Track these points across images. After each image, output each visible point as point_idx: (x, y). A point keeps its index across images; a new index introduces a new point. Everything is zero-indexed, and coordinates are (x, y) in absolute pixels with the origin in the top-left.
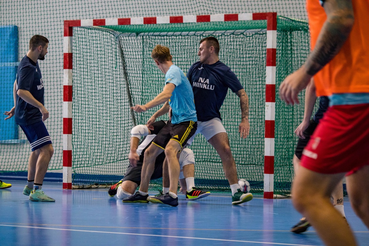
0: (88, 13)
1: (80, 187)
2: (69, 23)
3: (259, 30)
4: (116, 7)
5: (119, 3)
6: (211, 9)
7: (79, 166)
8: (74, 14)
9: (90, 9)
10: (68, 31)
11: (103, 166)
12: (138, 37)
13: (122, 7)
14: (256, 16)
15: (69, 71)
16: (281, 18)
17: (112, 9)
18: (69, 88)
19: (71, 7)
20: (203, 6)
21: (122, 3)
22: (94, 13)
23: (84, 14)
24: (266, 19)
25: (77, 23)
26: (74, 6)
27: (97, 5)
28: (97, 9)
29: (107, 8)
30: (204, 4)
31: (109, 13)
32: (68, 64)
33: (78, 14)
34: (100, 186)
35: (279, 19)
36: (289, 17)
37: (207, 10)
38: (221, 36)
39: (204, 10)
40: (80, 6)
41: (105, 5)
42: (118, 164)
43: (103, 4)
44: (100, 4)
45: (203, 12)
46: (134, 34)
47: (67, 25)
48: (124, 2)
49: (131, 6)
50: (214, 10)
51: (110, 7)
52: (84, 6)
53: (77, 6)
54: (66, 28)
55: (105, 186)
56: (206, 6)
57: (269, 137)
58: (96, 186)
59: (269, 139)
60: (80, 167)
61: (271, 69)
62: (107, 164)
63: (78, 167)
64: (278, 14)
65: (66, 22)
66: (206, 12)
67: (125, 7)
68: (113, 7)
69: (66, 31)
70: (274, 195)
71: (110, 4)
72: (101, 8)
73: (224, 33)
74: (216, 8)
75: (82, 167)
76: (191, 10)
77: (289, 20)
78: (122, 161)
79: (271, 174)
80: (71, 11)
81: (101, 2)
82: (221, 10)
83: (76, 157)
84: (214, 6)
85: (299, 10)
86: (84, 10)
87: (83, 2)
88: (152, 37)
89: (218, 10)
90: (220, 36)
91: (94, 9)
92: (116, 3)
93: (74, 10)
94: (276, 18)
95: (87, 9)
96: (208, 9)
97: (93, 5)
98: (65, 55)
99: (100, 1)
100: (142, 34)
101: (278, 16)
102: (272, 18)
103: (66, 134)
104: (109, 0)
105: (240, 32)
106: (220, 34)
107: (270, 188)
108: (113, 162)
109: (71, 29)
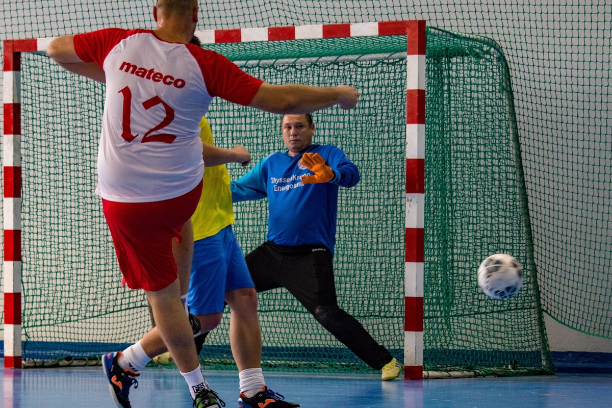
0: (48, 26)
1: (38, 365)
2: (13, 45)
3: (387, 55)
4: (104, 13)
5: (109, 6)
6: (294, 15)
7: (39, 323)
8: (22, 28)
9: (53, 18)
10: (11, 61)
11: (80, 324)
13: (116, 13)
14: (386, 29)
15: (14, 138)
16: (433, 30)
17: (96, 18)
18: (14, 172)
19: (14, 14)
20: (278, 9)
21: (115, 5)
22: (61, 24)
23: (41, 27)
24: (404, 33)
25: (30, 45)
26: (21, 13)
27: (65, 9)
28: (66, 17)
29: (86, 15)
30: (280, 6)
31: (91, 25)
32: (12, 125)
33: (28, 27)
34: (75, 363)
35: (430, 33)
36: (448, 29)
37: (286, 17)
39: (280, 16)
40: (33, 12)
41: (81, 10)
42: (108, 319)
43: (79, 8)
44: (72, 9)
45: (278, 20)
47: (10, 49)
48: (121, 4)
49: (134, 11)
50: (300, 17)
51: (92, 14)
52: (40, 12)
53: (27, 13)
54: (7, 54)
55: (84, 363)
56: (284, 10)
57: (414, 261)
58: (66, 363)
59: (414, 264)
60: (41, 325)
61: (417, 128)
62: (88, 320)
63: (37, 326)
64: (428, 24)
65: (7, 44)
66: (284, 21)
67: (122, 12)
68: (98, 14)
69: (7, 61)
70: (424, 372)
71: (91, 7)
72: (73, 16)
74: (302, 14)
75: (45, 325)
76: (253, 18)
77: (448, 34)
78: (115, 314)
79: (417, 332)
80: (15, 21)
81: (74, 3)
82: (313, 18)
83: (34, 307)
84: (298, 10)
85: (466, 15)
86: (40, 19)
87: (39, 4)
89: (307, 18)
91: (60, 17)
92: (103, 7)
93: (21, 21)
94: (425, 30)
95: (47, 19)
96: (288, 14)
97: (59, 10)
98: (6, 107)
99: (72, 2)
101: (428, 28)
102: (417, 32)
103: (11, 260)
104: (90, 1)
107: (417, 359)
108: (100, 315)
109: (17, 57)
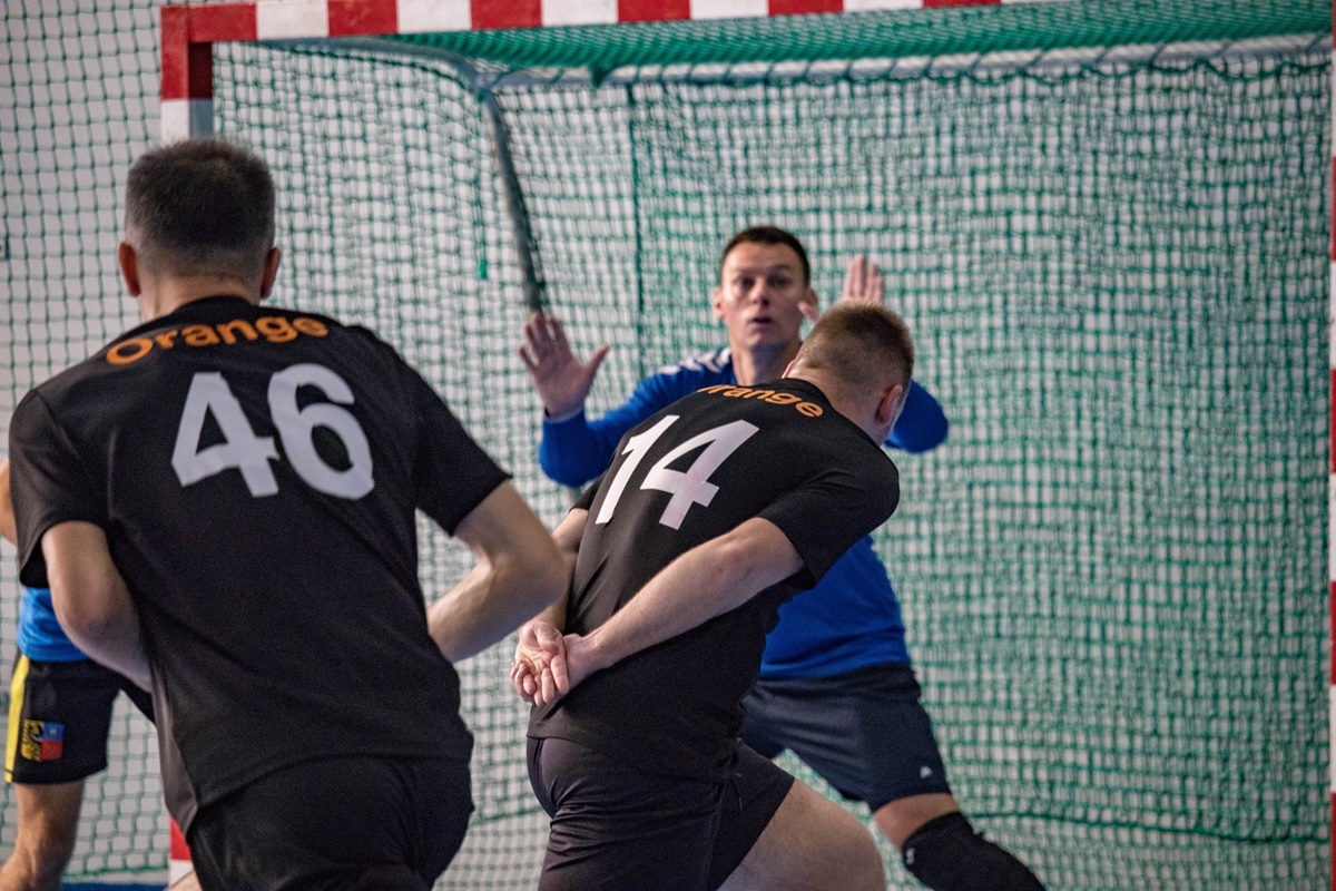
12: (599, 92)
38: (1080, 76)
46: (582, 72)
73: (1099, 60)
88: (684, 91)
90: (1074, 77)
100: (627, 72)
105: (1187, 56)
106: (1073, 70)
